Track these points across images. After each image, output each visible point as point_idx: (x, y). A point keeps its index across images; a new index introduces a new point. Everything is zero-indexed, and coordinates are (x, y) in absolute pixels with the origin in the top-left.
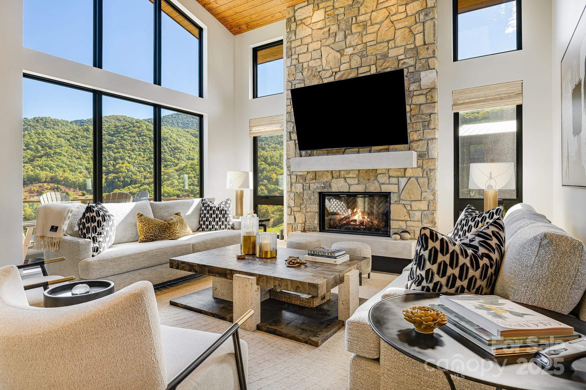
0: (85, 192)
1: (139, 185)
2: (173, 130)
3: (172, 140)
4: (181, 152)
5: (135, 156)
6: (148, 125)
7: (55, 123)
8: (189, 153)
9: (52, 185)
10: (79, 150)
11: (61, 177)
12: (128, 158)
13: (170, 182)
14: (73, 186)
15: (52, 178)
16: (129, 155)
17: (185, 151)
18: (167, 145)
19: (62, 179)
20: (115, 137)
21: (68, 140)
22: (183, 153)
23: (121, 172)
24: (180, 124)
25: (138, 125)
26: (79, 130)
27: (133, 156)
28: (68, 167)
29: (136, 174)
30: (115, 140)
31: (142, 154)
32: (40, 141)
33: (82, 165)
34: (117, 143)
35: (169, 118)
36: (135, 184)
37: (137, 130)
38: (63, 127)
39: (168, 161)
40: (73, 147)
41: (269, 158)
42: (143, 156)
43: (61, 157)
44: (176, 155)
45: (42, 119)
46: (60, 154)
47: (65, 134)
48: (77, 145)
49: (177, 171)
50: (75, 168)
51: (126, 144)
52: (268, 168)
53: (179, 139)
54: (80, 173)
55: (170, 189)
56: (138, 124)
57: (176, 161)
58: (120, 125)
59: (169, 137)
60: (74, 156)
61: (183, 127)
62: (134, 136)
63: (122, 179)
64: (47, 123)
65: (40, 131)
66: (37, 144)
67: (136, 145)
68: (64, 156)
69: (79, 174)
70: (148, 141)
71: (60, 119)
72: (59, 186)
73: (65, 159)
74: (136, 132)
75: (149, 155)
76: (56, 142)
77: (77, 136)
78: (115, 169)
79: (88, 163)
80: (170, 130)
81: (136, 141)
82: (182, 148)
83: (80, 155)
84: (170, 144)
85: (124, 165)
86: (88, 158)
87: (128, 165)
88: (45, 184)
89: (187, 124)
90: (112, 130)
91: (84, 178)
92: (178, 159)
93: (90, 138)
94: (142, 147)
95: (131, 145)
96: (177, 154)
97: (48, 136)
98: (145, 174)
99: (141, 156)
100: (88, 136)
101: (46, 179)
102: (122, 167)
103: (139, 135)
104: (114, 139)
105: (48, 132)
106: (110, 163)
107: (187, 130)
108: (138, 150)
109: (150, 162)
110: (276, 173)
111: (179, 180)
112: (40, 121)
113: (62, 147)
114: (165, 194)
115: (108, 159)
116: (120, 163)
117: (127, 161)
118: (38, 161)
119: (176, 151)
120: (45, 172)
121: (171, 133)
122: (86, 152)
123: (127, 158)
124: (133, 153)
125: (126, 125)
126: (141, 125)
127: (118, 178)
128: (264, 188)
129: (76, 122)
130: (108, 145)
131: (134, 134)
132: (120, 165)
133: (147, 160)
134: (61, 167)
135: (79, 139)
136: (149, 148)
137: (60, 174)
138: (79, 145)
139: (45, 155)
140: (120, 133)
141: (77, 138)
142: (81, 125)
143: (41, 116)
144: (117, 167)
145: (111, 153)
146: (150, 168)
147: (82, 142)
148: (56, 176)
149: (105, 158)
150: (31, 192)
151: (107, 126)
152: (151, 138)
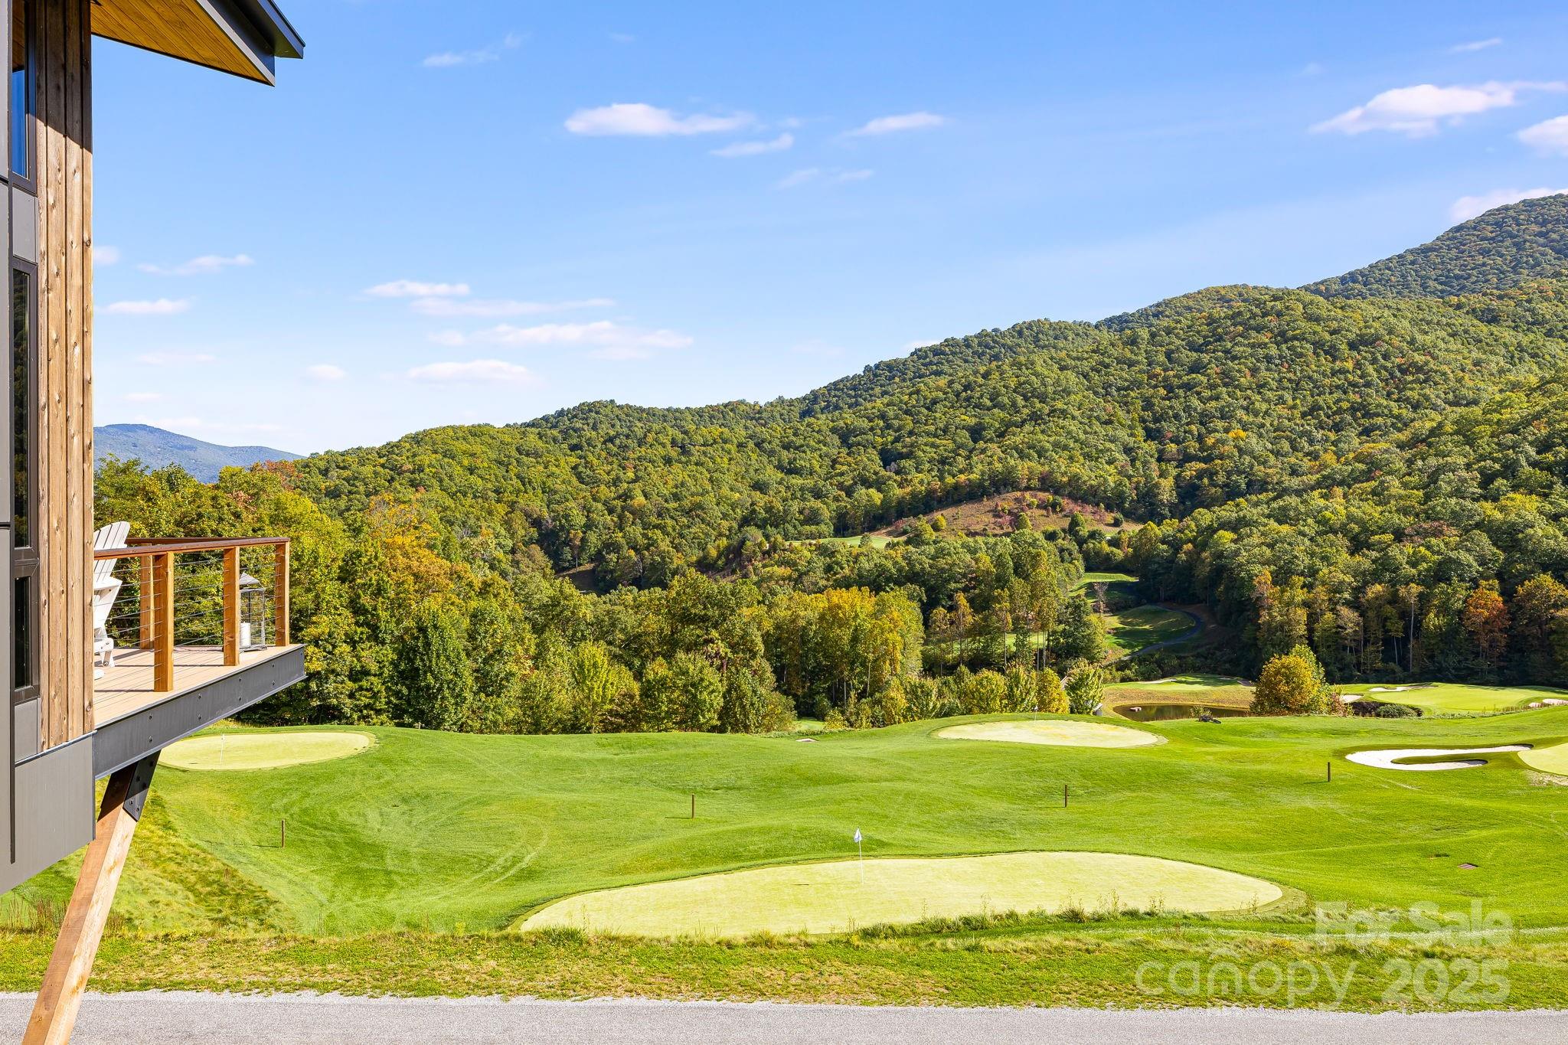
0: (1119, 516)
1: (1271, 495)
2: (1402, 306)
3: (1396, 341)
4: (1425, 381)
5: (1264, 406)
6: (1311, 303)
7: (1058, 333)
8: (1459, 380)
9: (1041, 495)
10: (1110, 398)
11: (1064, 474)
12: (1243, 412)
13: (1373, 484)
14: (1091, 499)
15: (1042, 479)
16: (1246, 403)
17: (1444, 374)
18: (1374, 361)
19: (1065, 479)
20: (1207, 352)
21: (1086, 376)
22: (1436, 384)
23: (1221, 456)
24: (1431, 283)
25: (1279, 305)
26: (1113, 345)
27: (1257, 404)
28: (1081, 449)
29: (1264, 463)
30: (1206, 361)
31: (1288, 397)
32: (1021, 384)
33: (1114, 441)
34: (1214, 369)
35: (1389, 269)
36: (1258, 491)
37: (1275, 323)
38: (1077, 341)
39: (1377, 415)
40: (1096, 393)
42: (1290, 402)
43: (1066, 423)
44: (1409, 393)
45: (1030, 326)
46: (1063, 414)
47: (1078, 359)
48: (1107, 386)
49: (1401, 446)
50: (1097, 449)
51: (1239, 371)
53: (1419, 337)
54: (1110, 462)
55: (1369, 510)
56: (1278, 303)
57: (1406, 413)
58: (1223, 315)
59: (1383, 332)
60: (1098, 418)
61: (1442, 291)
62: (1266, 344)
63: (1222, 477)
64: (1040, 336)
65: (1024, 359)
66: (1014, 391)
67: (1268, 369)
68: (1074, 418)
69: (1107, 467)
70: (1310, 353)
71: (1070, 321)
72: (1059, 499)
73: (1073, 426)
74: (1271, 331)
75: (1309, 398)
76: (1057, 382)
77: (1107, 360)
78: (1204, 448)
79: (1132, 435)
80: (1389, 307)
81: (1269, 359)
82: (1432, 365)
83: (1112, 412)
84: (1386, 357)
85: (1231, 435)
86: (1132, 420)
87: (1242, 434)
88: (1027, 495)
89: (1457, 277)
90: (1198, 332)
91: (1117, 477)
92: (1416, 407)
93: (1138, 362)
94: (1291, 375)
95: (1254, 371)
96: (1412, 389)
97: (1039, 369)
98: (1293, 460)
99: (1284, 403)
100: (1134, 357)
101: (1029, 479)
102: (1223, 442)
103: (1282, 337)
104: (1206, 358)
105: (1039, 359)
106: (1190, 432)
107: (1454, 300)
108: (1274, 385)
109: (1313, 421)
111: (1407, 478)
112: (1026, 332)
113: (1069, 394)
114: (1352, 525)
115: (1184, 421)
116: (1216, 431)
117: (1240, 421)
118: (1014, 434)
119: (1410, 378)
120: (1027, 464)
121: (1392, 319)
122: (1126, 404)
123: (1240, 414)
124: (1258, 397)
125: (1240, 313)
126: (1287, 308)
127: (1211, 474)
129: (1109, 322)
130: (1185, 378)
131: (1265, 338)
132: (1218, 435)
133: (1304, 415)
134: (1065, 448)
135: (1111, 370)
136: (1310, 378)
137: (1063, 468)
138: (1110, 386)
139: (1031, 419)
140: (1220, 339)
141: (1107, 366)
142: (1117, 331)
143: (1028, 320)
144: (1210, 441)
145: (1195, 402)
146: (1311, 442)
147: (1120, 375)
148: (1051, 473)
149: (1176, 417)
150: (997, 514)
151: (1185, 322)
152: (1318, 345)
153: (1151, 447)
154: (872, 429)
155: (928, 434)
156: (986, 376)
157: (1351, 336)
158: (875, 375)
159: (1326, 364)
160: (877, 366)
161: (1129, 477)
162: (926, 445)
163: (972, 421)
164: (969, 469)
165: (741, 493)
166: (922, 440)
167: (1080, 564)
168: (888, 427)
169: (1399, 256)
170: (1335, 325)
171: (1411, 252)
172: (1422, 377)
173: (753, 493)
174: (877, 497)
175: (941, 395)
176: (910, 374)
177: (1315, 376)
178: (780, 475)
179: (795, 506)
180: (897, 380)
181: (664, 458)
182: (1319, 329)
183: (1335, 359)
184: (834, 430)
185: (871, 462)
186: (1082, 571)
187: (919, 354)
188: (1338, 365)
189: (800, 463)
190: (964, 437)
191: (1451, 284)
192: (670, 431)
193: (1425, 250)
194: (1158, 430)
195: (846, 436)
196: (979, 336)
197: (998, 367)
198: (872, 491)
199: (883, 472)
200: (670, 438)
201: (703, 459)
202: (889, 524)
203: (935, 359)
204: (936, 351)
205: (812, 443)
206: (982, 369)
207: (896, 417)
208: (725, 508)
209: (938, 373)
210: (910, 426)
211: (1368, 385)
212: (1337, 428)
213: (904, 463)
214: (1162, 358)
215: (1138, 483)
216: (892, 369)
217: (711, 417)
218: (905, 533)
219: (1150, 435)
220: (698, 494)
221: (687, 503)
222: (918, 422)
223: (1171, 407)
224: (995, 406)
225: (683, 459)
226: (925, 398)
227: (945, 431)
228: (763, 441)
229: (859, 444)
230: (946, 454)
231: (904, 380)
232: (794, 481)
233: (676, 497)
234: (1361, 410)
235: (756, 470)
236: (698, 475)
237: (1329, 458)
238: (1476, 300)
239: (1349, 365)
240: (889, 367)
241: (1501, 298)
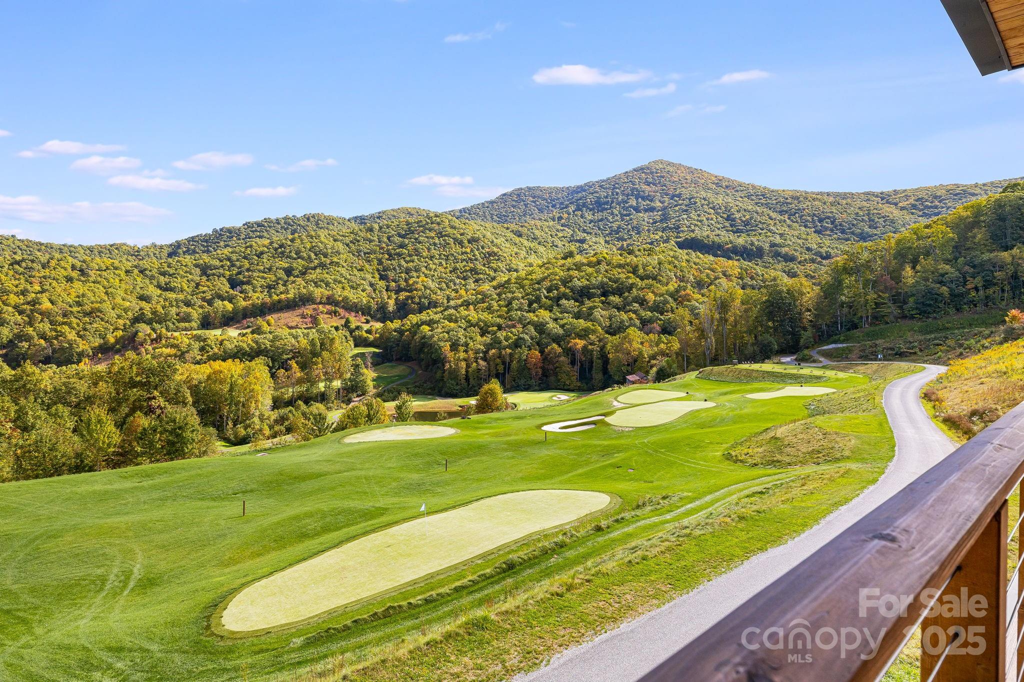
0: (369, 318)
1: (442, 309)
2: (487, 226)
3: (486, 241)
4: (498, 260)
5: (434, 267)
6: (451, 220)
7: (329, 221)
8: (511, 260)
9: (328, 307)
10: (361, 258)
11: (340, 296)
14: (354, 309)
15: (328, 298)
16: (426, 265)
17: (505, 257)
18: (478, 249)
19: (341, 299)
20: (407, 238)
21: (348, 245)
22: (502, 261)
23: (416, 290)
24: (495, 217)
25: (438, 220)
26: (360, 230)
27: (431, 266)
28: (348, 283)
29: (436, 293)
30: (407, 243)
31: (444, 263)
32: (313, 247)
33: (365, 280)
34: (410, 247)
35: (478, 209)
36: (435, 307)
37: (437, 228)
38: (340, 227)
39: (481, 274)
40: (353, 255)
41: (641, 266)
42: (445, 265)
43: (339, 269)
44: (492, 265)
45: (313, 217)
46: (338, 264)
47: (343, 236)
48: (359, 251)
49: (495, 288)
50: (356, 284)
51: (422, 249)
52: (640, 284)
53: (495, 240)
54: (363, 291)
55: (486, 316)
56: (437, 218)
57: (492, 273)
58: (413, 221)
59: (481, 236)
60: (356, 267)
61: (500, 221)
62: (433, 237)
63: (417, 300)
64: (320, 222)
65: (313, 233)
66: (310, 250)
67: (435, 249)
68: (343, 267)
69: (362, 293)
70: (452, 243)
71: (335, 216)
72: (338, 309)
73: (343, 271)
74: (435, 231)
75: (453, 264)
76: (333, 248)
77: (358, 238)
78: (408, 285)
79: (373, 277)
80: (482, 226)
81: (435, 244)
82: (500, 253)
83: (363, 265)
84: (483, 248)
85: (420, 280)
86: (373, 270)
87: (425, 279)
88: (320, 306)
89: (505, 216)
90: (402, 228)
91: (367, 298)
92: (495, 271)
93: (374, 241)
94: (444, 253)
95: (429, 250)
97: (322, 239)
98: (448, 293)
99: (442, 265)
100: (372, 238)
101: (321, 298)
102: (417, 283)
103: (440, 235)
104: (406, 241)
105: (322, 234)
106: (401, 277)
107: (506, 225)
108: (438, 257)
109: (455, 275)
110: (653, 292)
111: (499, 302)
112: (312, 219)
113: (339, 254)
115: (398, 271)
116: (414, 277)
117: (423, 273)
118: (311, 274)
119: (492, 258)
120: (320, 290)
121: (484, 231)
122: (369, 261)
123: (424, 269)
124: (431, 262)
125: (421, 221)
126: (442, 221)
127: (412, 298)
128: (634, 316)
129: (356, 218)
130: (398, 250)
131: (433, 234)
132: (414, 279)
133: (451, 272)
134: (340, 282)
135: (361, 243)
136: (453, 255)
137: (339, 293)
139: (320, 266)
140: (413, 233)
141: (358, 241)
142: (361, 223)
143: (313, 213)
144: (411, 282)
145: (403, 263)
146: (455, 284)
147: (365, 247)
148: (333, 295)
149: (394, 269)
150: (303, 316)
151: (396, 223)
152: (455, 240)
153: (382, 283)
154: (222, 266)
155: (259, 271)
156: (292, 240)
157: (469, 237)
158: (220, 235)
159: (460, 250)
160: (221, 230)
161: (373, 299)
162: (258, 277)
163: (287, 265)
164: (287, 292)
165: (131, 302)
166: (255, 274)
167: (352, 343)
168: (233, 265)
169: (483, 204)
170: (462, 231)
171: (487, 202)
173: (140, 302)
174: (229, 307)
175: (265, 249)
176: (243, 236)
177: (455, 254)
178: (159, 292)
179: (174, 310)
180: (234, 238)
181: (66, 277)
182: (455, 232)
183: (462, 247)
184: (196, 266)
185: (224, 286)
186: (353, 346)
187: (248, 225)
188: (464, 249)
189: (172, 285)
190: (281, 274)
191: (503, 219)
192: (70, 259)
193: (492, 202)
194: (386, 275)
195: (205, 270)
196: (285, 218)
197: (300, 236)
198: (226, 303)
199: (231, 292)
200: (70, 264)
201: (99, 279)
202: (238, 322)
203: (259, 229)
205: (181, 272)
206: (290, 237)
207: (238, 260)
208: (118, 312)
209: (261, 237)
210: (247, 265)
211: (476, 260)
212: (465, 279)
213: (244, 287)
214: (385, 240)
215: (377, 301)
216: (231, 233)
217: (100, 252)
218: (248, 327)
219: (382, 278)
220: (97, 302)
221: (87, 308)
222: (252, 264)
223: (392, 264)
224: (299, 258)
225: (83, 279)
226: (256, 251)
227: (270, 269)
228: (145, 270)
229: (214, 274)
230: (271, 283)
231: (239, 239)
232: (170, 296)
233: (79, 304)
234: (474, 271)
235: (141, 288)
236: (97, 290)
237: (463, 292)
238: (513, 226)
239: (468, 250)
240: (229, 231)
241: (522, 226)
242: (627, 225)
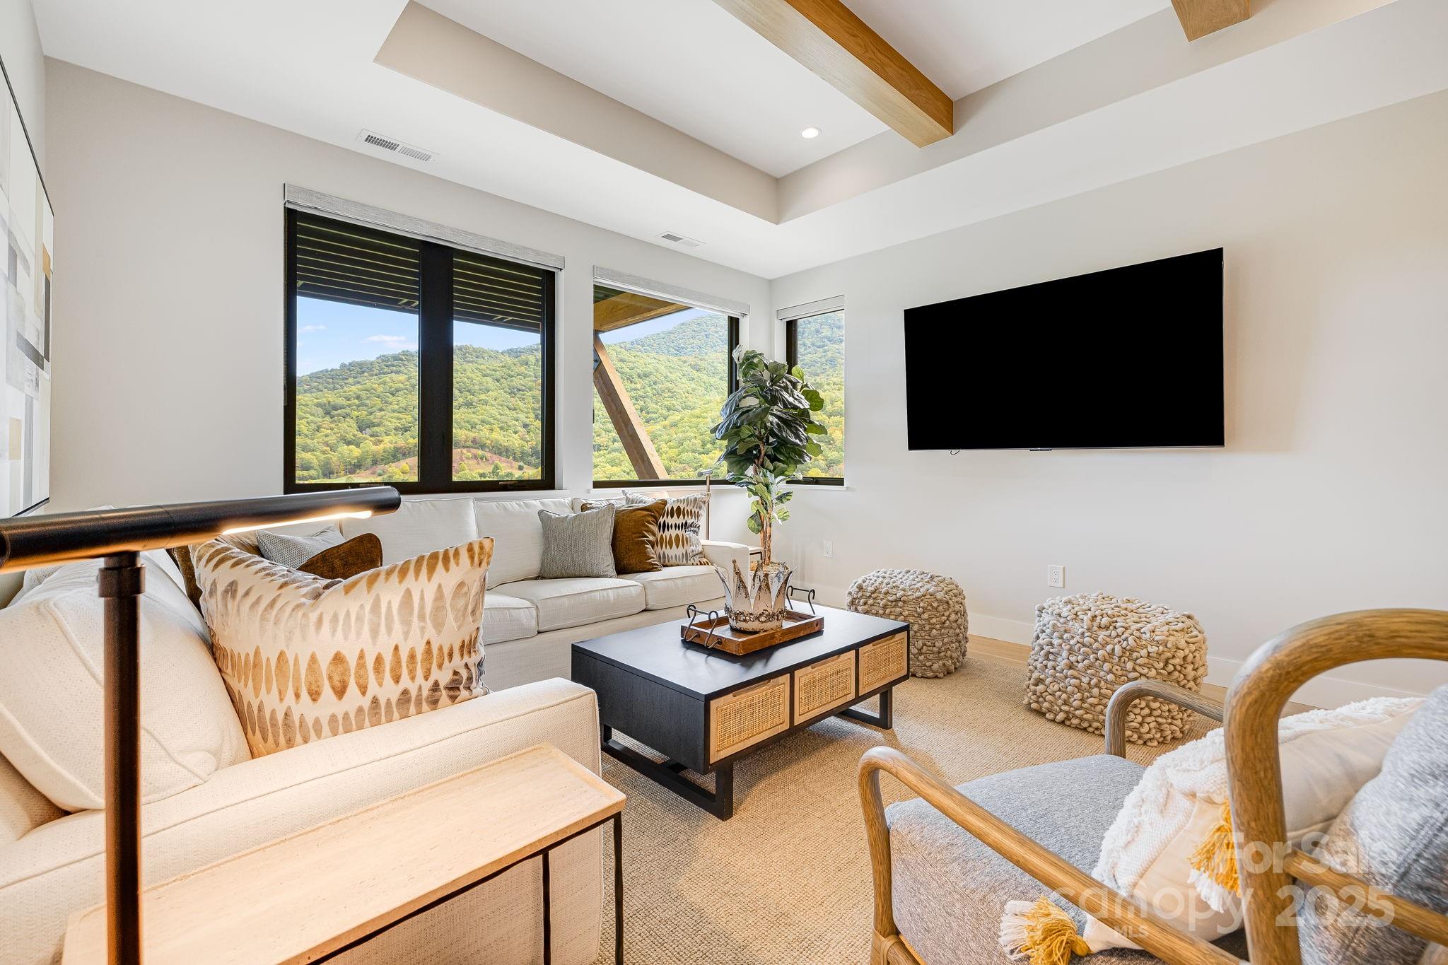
154: (349, 406)
155: (393, 411)
158: (349, 370)
160: (350, 364)
161: (527, 442)
162: (392, 417)
166: (388, 414)
168: (362, 404)
170: (631, 365)
172: (671, 395)
174: (356, 451)
175: (402, 386)
176: (376, 371)
180: (366, 374)
182: (624, 366)
184: (318, 405)
185: (349, 428)
187: (382, 359)
188: (633, 386)
191: (680, 351)
195: (328, 410)
198: (353, 447)
199: (360, 435)
202: (366, 468)
203: (395, 363)
204: (396, 358)
207: (368, 399)
209: (397, 372)
210: (379, 405)
211: (647, 397)
213: (376, 429)
216: (361, 369)
218: (378, 474)
222: (385, 402)
229: (339, 415)
231: (371, 375)
238: (691, 360)
239: (638, 386)
240: (360, 365)
241: (701, 360)
242: (820, 358)
